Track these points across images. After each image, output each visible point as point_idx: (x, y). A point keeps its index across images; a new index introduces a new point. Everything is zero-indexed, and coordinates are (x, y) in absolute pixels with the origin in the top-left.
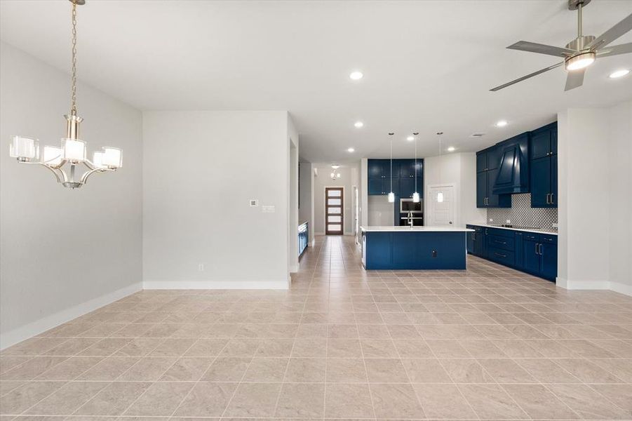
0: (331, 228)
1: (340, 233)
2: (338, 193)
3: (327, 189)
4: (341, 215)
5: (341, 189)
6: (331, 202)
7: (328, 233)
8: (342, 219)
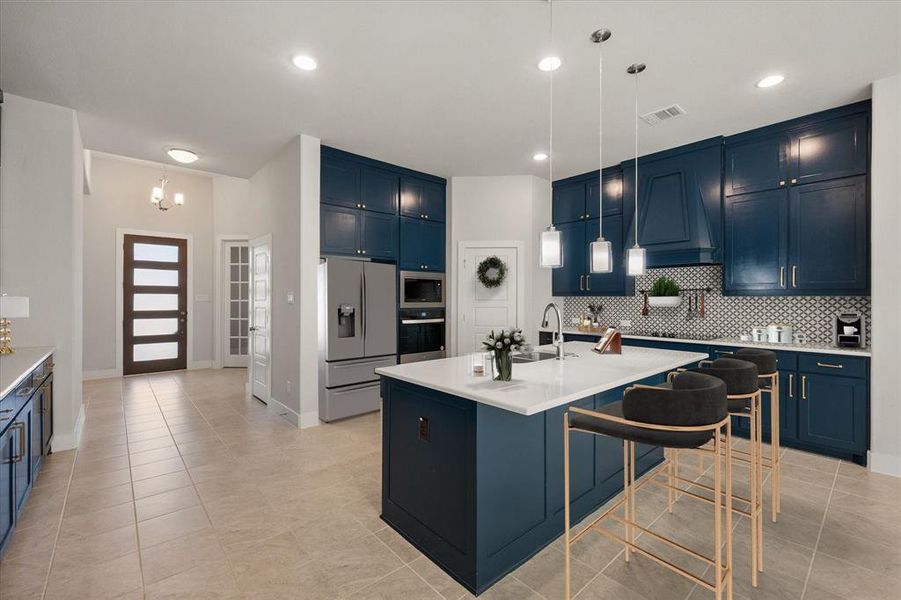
0: (142, 353)
1: (178, 365)
2: (170, 254)
3: (130, 241)
4: (181, 314)
5: (182, 244)
6: (141, 277)
7: (133, 369)
8: (183, 326)
